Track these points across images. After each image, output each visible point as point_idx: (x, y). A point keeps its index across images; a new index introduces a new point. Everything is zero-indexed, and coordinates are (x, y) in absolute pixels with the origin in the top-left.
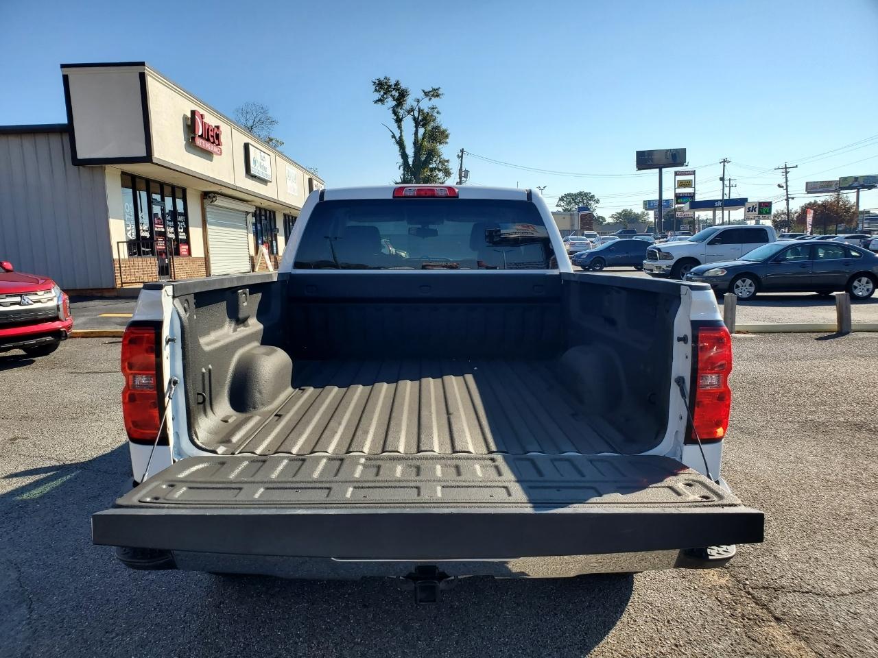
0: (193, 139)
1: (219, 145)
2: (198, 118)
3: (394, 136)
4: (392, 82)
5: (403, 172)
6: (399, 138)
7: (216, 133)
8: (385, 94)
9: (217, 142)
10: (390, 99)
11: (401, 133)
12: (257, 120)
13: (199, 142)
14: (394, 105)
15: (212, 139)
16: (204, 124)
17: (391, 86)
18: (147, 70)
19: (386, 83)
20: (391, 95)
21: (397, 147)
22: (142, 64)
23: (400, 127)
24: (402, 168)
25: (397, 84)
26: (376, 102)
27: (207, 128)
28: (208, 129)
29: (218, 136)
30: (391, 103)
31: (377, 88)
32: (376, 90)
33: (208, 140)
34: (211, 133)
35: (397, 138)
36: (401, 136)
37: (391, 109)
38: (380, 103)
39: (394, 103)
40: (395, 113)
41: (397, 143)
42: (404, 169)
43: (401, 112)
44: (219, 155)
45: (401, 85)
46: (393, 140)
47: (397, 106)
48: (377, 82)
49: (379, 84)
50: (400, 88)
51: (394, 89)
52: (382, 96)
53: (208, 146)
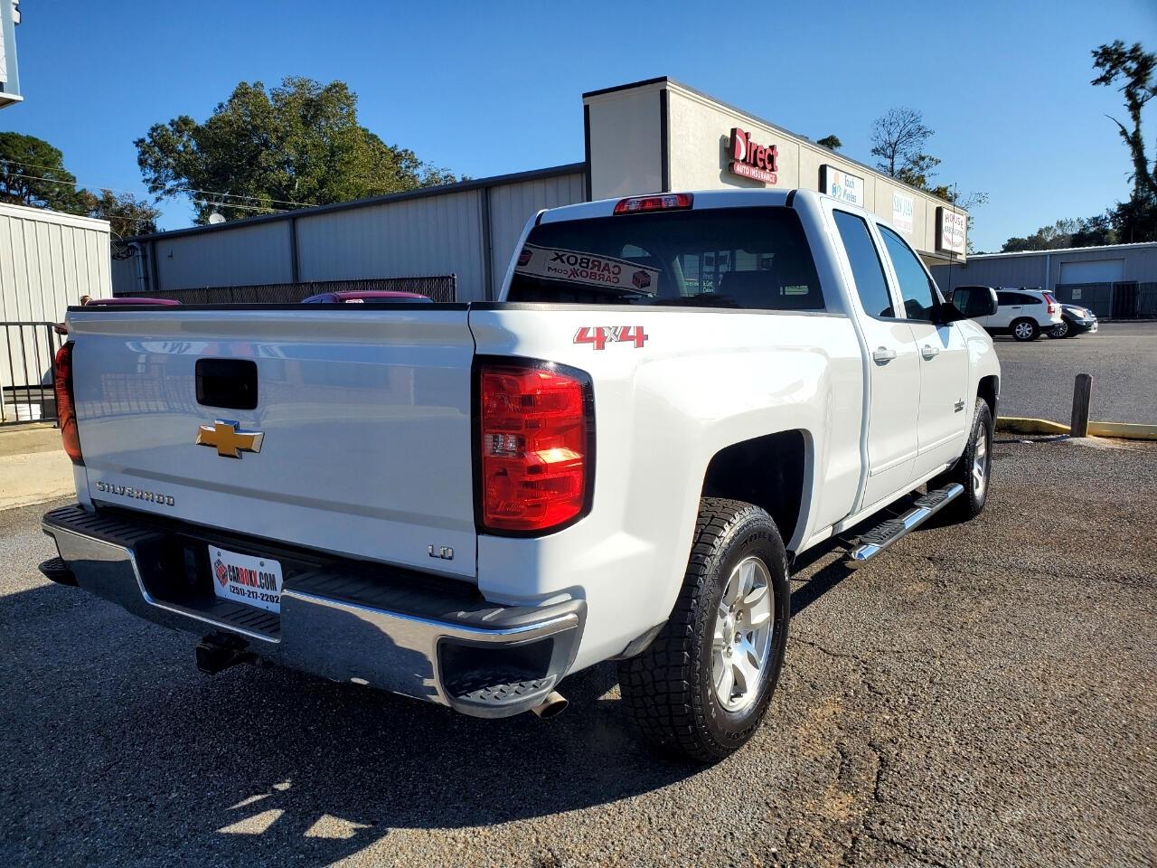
0: (731, 165)
1: (772, 170)
2: (740, 139)
3: (1124, 133)
4: (1128, 47)
5: (1134, 187)
6: (1134, 133)
7: (769, 155)
8: (1112, 68)
9: (769, 166)
10: (1122, 74)
11: (1138, 126)
12: (904, 132)
13: (740, 169)
14: (1129, 83)
15: (761, 164)
16: (749, 146)
17: (1125, 53)
18: (670, 86)
19: (1116, 50)
20: (1125, 69)
21: (1128, 149)
22: (664, 79)
23: (1136, 118)
24: (1133, 181)
25: (1136, 49)
26: (1096, 82)
27: (753, 150)
28: (756, 151)
29: (771, 159)
30: (1122, 80)
31: (1100, 61)
32: (1098, 64)
33: (755, 165)
34: (759, 156)
35: (1130, 134)
36: (1138, 130)
37: (1124, 91)
38: (1103, 83)
39: (1129, 80)
40: (1130, 94)
41: (1129, 142)
42: (1137, 183)
43: (1141, 92)
44: (772, 183)
45: (1142, 50)
46: (1123, 138)
47: (1134, 84)
48: (1100, 51)
49: (1102, 54)
50: (1141, 55)
51: (1130, 58)
52: (1108, 72)
53: (754, 173)
